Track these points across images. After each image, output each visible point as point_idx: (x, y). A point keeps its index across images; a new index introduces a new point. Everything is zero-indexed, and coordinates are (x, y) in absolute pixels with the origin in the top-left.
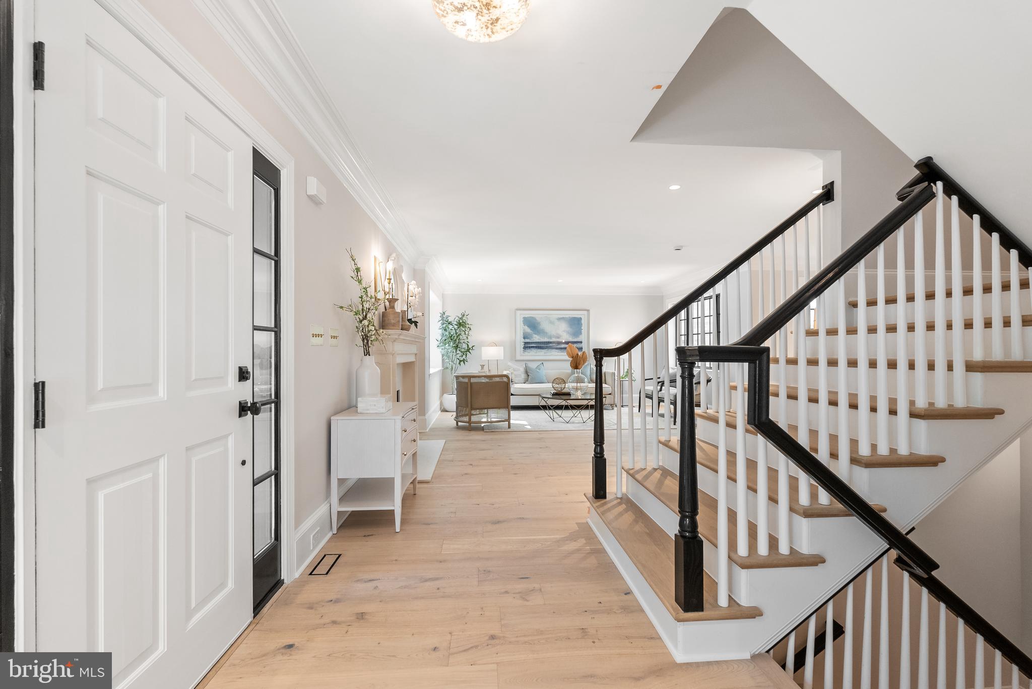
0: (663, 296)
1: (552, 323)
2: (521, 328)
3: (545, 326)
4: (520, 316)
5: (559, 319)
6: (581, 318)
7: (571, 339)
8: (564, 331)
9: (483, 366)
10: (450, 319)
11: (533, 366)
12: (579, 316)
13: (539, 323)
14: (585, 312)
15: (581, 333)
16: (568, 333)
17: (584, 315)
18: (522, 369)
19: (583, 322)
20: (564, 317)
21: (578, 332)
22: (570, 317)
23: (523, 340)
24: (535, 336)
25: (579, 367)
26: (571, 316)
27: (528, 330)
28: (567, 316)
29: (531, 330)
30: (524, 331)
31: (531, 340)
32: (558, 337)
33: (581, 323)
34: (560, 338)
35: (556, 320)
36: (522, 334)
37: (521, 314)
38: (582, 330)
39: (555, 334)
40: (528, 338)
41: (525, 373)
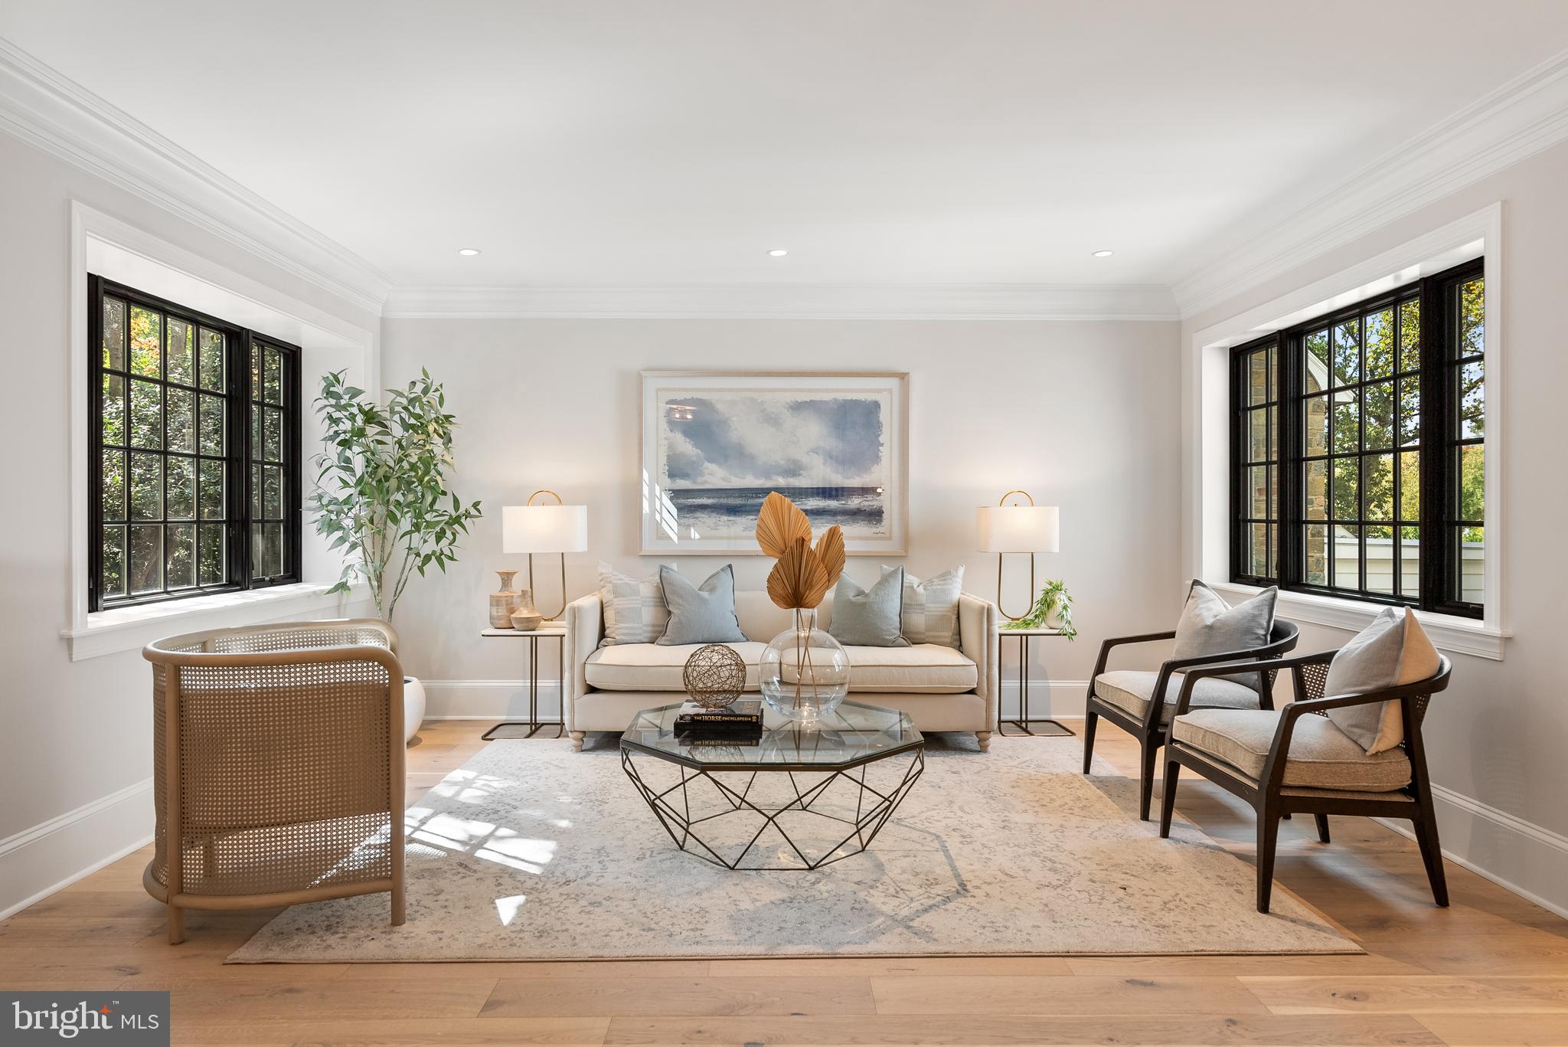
0: (1180, 321)
1: (771, 420)
2: (659, 439)
3: (745, 430)
4: (657, 395)
5: (798, 407)
6: (876, 405)
7: (837, 479)
8: (815, 451)
11: (689, 577)
12: (870, 397)
13: (724, 423)
14: (893, 383)
15: (876, 459)
16: (830, 457)
17: (890, 391)
18: (647, 590)
19: (884, 416)
20: (817, 397)
21: (866, 453)
22: (835, 400)
23: (668, 483)
24: (712, 467)
26: (841, 396)
27: (686, 447)
28: (827, 397)
29: (696, 445)
30: (671, 447)
31: (695, 483)
32: (794, 470)
33: (879, 422)
34: (800, 475)
35: (785, 410)
36: (663, 460)
37: (658, 390)
38: (882, 445)
39: (782, 462)
40: (685, 476)
41: (657, 606)
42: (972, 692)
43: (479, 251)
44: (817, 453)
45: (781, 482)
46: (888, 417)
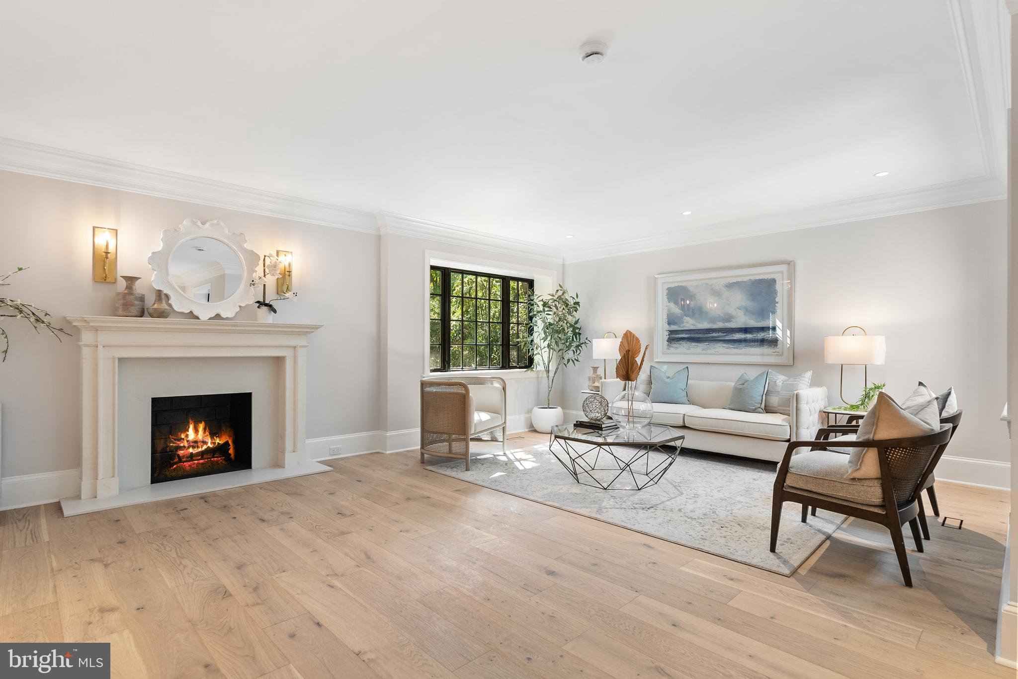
1: (716, 294)
2: (663, 306)
3: (703, 300)
4: (662, 286)
5: (730, 286)
6: (774, 281)
7: (752, 323)
8: (739, 308)
11: (665, 372)
12: (770, 277)
14: (784, 268)
15: (774, 311)
16: (747, 311)
17: (782, 272)
19: (778, 287)
20: (740, 279)
21: (768, 308)
22: (750, 280)
23: (667, 327)
24: (687, 319)
25: (633, 376)
26: (753, 278)
27: (676, 309)
28: (745, 279)
29: (680, 308)
30: (669, 310)
31: (680, 327)
32: (729, 318)
33: (775, 290)
34: (732, 321)
35: (723, 288)
36: (665, 316)
37: (663, 283)
38: (777, 303)
39: (722, 315)
40: (675, 324)
43: (573, 236)
44: (740, 309)
45: (720, 325)
46: (781, 287)
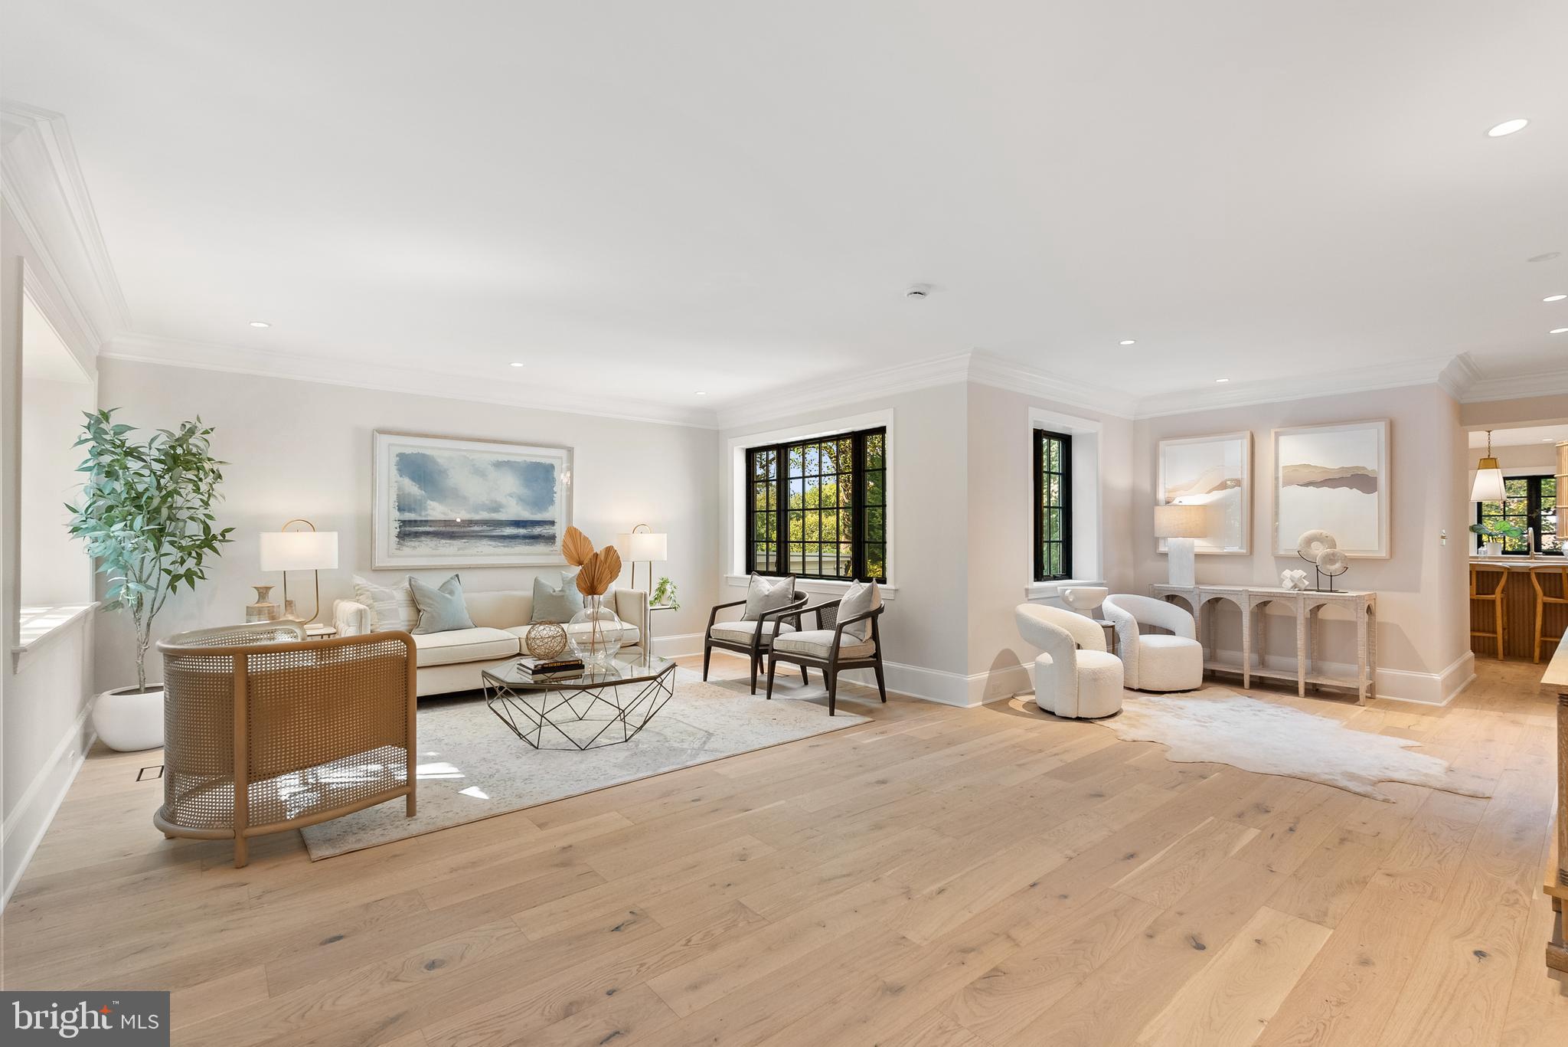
0: (718, 432)
1: (479, 472)
2: (390, 483)
3: (458, 478)
4: (387, 451)
5: (499, 465)
6: (552, 467)
7: (526, 515)
8: (511, 495)
9: (263, 592)
10: (132, 440)
11: (430, 583)
12: (548, 461)
13: (443, 472)
14: (564, 453)
15: (552, 502)
16: (521, 500)
17: (561, 458)
18: (400, 596)
19: (557, 474)
20: (512, 459)
21: (545, 498)
22: (524, 462)
23: (397, 515)
24: (431, 504)
25: (600, 588)
26: (527, 459)
27: (413, 489)
28: (518, 459)
29: (420, 488)
30: (399, 489)
31: (420, 515)
32: (496, 509)
33: (554, 478)
34: (500, 511)
35: (490, 466)
36: (394, 497)
37: (390, 445)
38: (555, 493)
39: (487, 502)
40: (410, 510)
41: (408, 606)
42: (635, 645)
44: (512, 497)
45: (484, 515)
46: (562, 478)
